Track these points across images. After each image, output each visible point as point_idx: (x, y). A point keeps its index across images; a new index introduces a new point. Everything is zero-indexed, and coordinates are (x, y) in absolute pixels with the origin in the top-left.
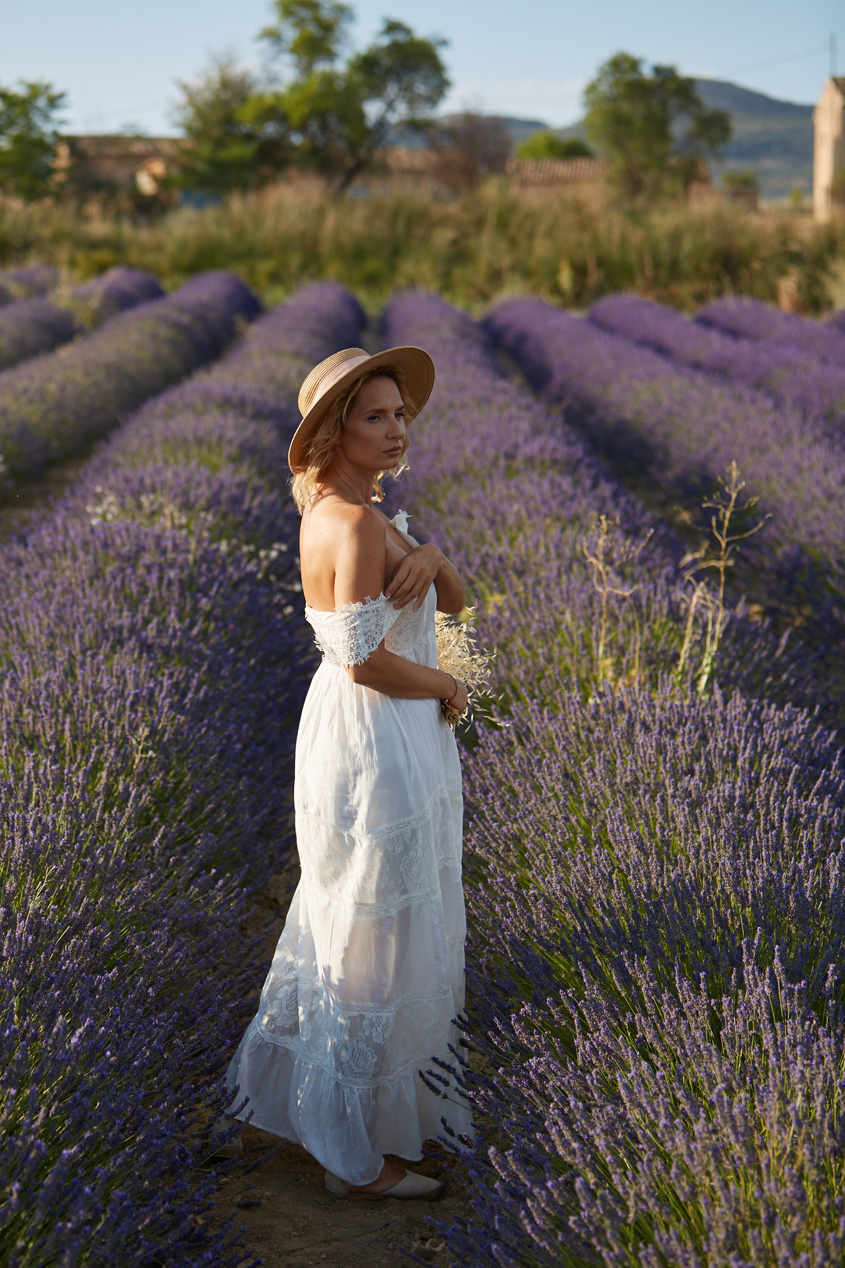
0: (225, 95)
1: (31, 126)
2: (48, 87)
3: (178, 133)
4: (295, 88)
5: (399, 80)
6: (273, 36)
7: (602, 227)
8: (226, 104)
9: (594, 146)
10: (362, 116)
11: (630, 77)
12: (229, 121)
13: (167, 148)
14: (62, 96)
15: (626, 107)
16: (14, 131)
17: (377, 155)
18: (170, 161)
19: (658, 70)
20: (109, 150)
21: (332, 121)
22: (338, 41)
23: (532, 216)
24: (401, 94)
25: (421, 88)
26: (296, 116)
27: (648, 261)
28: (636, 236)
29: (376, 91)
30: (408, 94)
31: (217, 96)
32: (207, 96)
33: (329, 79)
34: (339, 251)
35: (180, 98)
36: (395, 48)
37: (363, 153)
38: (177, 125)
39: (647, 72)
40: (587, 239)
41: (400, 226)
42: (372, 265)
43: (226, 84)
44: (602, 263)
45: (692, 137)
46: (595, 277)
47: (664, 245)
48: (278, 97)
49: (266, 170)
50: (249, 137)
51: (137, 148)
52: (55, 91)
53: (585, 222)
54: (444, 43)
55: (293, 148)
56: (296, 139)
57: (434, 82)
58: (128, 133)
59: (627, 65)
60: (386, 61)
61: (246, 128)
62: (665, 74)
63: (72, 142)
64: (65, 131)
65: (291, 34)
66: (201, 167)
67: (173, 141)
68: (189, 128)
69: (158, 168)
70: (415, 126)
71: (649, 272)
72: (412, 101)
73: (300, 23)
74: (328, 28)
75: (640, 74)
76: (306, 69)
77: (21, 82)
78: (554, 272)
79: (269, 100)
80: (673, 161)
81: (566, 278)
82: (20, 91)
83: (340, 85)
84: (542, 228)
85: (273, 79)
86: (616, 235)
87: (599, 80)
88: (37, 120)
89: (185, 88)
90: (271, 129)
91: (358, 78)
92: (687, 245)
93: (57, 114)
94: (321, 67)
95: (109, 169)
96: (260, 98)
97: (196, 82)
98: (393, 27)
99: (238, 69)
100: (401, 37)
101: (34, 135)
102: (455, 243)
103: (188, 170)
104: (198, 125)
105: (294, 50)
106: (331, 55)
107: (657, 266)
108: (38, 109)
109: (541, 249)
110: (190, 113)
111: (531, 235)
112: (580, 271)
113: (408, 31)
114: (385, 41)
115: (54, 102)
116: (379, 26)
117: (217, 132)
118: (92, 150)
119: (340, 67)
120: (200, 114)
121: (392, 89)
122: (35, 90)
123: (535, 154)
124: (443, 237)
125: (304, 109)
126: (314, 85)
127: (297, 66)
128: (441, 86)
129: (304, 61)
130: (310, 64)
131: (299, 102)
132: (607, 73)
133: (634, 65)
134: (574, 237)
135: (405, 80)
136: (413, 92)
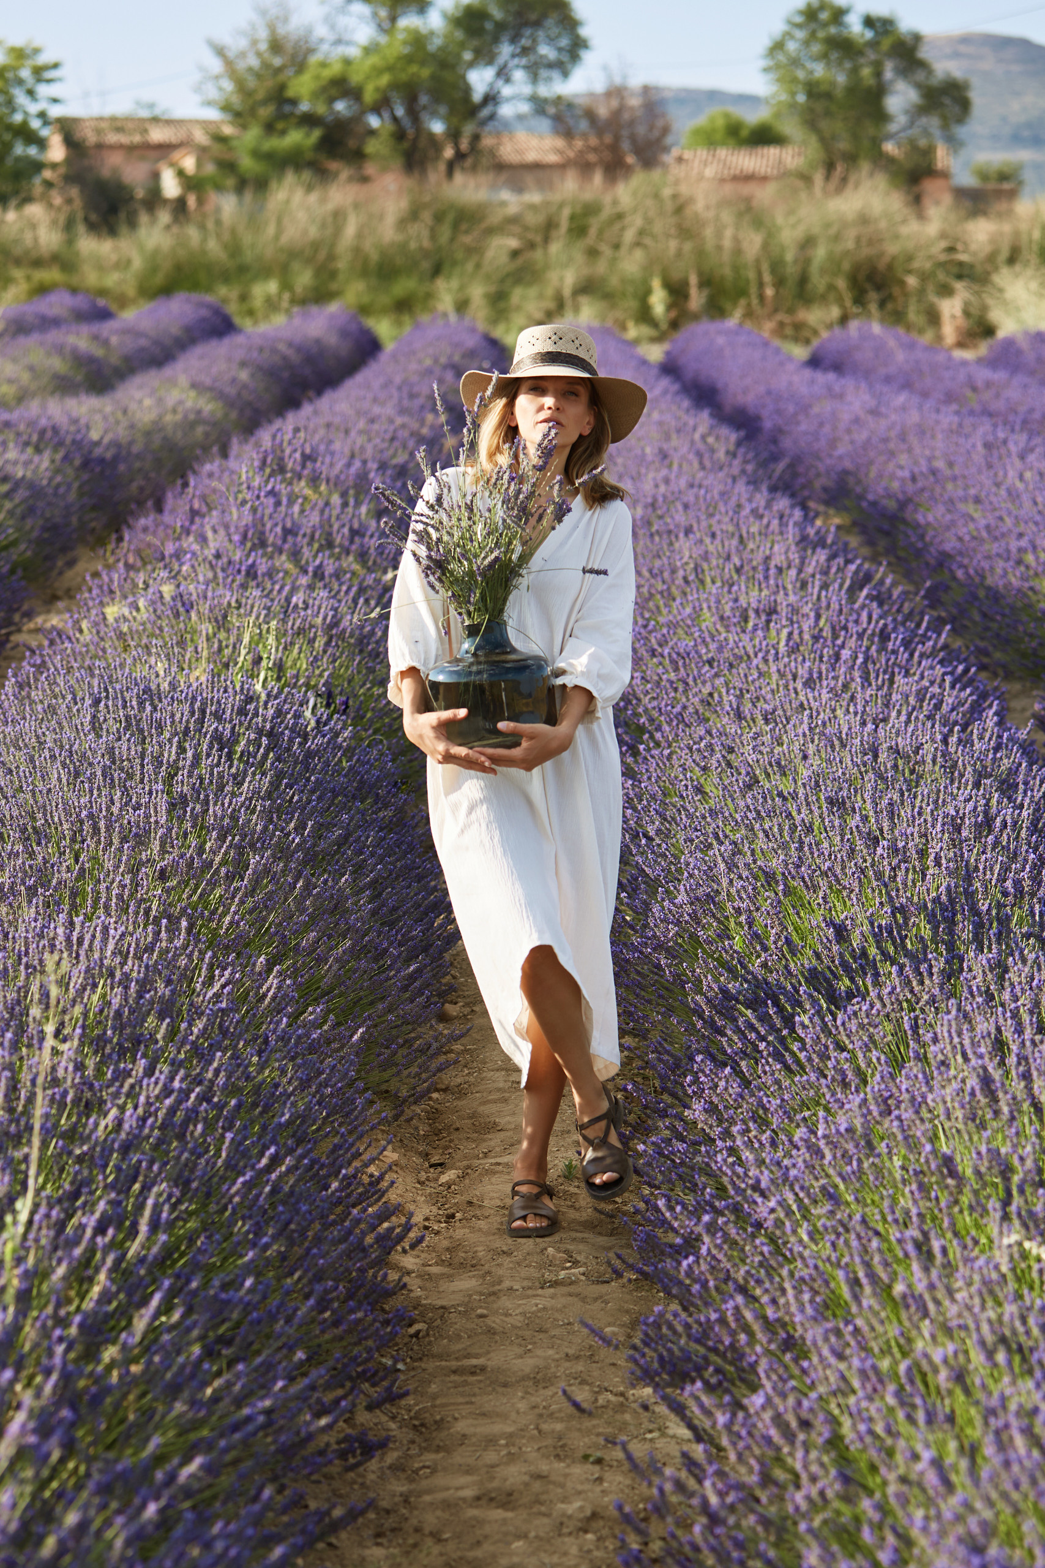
0: (275, 60)
2: (36, 52)
3: (209, 113)
4: (369, 50)
5: (516, 39)
7: (709, 232)
8: (276, 73)
9: (790, 127)
10: (467, 89)
11: (835, 32)
12: (281, 98)
13: (200, 137)
14: (54, 65)
15: (821, 72)
17: (487, 141)
18: (202, 152)
19: (869, 22)
20: (112, 138)
21: (425, 97)
23: (618, 216)
24: (519, 58)
25: (546, 51)
26: (372, 92)
27: (767, 276)
28: (753, 244)
29: (484, 56)
30: (530, 59)
31: (265, 62)
32: (252, 61)
33: (418, 40)
35: (213, 64)
38: (211, 102)
39: (855, 25)
40: (688, 246)
43: (277, 45)
44: (706, 280)
45: (915, 113)
46: (696, 300)
47: (790, 257)
48: (347, 62)
50: (309, 120)
51: (157, 135)
52: (43, 59)
53: (687, 226)
55: (370, 133)
56: (377, 122)
57: (566, 41)
58: (143, 113)
59: (826, 16)
60: (496, 14)
61: (303, 106)
62: (880, 27)
63: (68, 128)
67: (207, 126)
68: (226, 106)
69: (189, 163)
71: (769, 292)
72: (534, 68)
75: (846, 29)
76: (387, 25)
78: (644, 294)
79: (336, 69)
81: (658, 301)
83: (434, 45)
84: (630, 234)
85: (341, 40)
86: (727, 242)
87: (788, 35)
88: (21, 98)
89: (220, 51)
90: (341, 108)
91: (459, 35)
92: (821, 255)
93: (44, 90)
94: (409, 21)
96: (325, 65)
97: (236, 42)
99: (295, 25)
101: (16, 118)
103: (224, 165)
104: (238, 102)
106: (422, 5)
107: (780, 283)
108: (21, 82)
109: (631, 264)
110: (228, 86)
111: (615, 245)
112: (677, 292)
115: (42, 74)
117: (266, 110)
118: (91, 139)
119: (435, 21)
120: (242, 88)
121: (506, 50)
122: (17, 56)
123: (707, 140)
125: (382, 81)
126: (397, 46)
127: (376, 20)
128: (576, 47)
129: (383, 13)
130: (393, 19)
131: (378, 71)
132: (799, 26)
133: (838, 14)
134: (672, 246)
135: (525, 40)
136: (536, 56)
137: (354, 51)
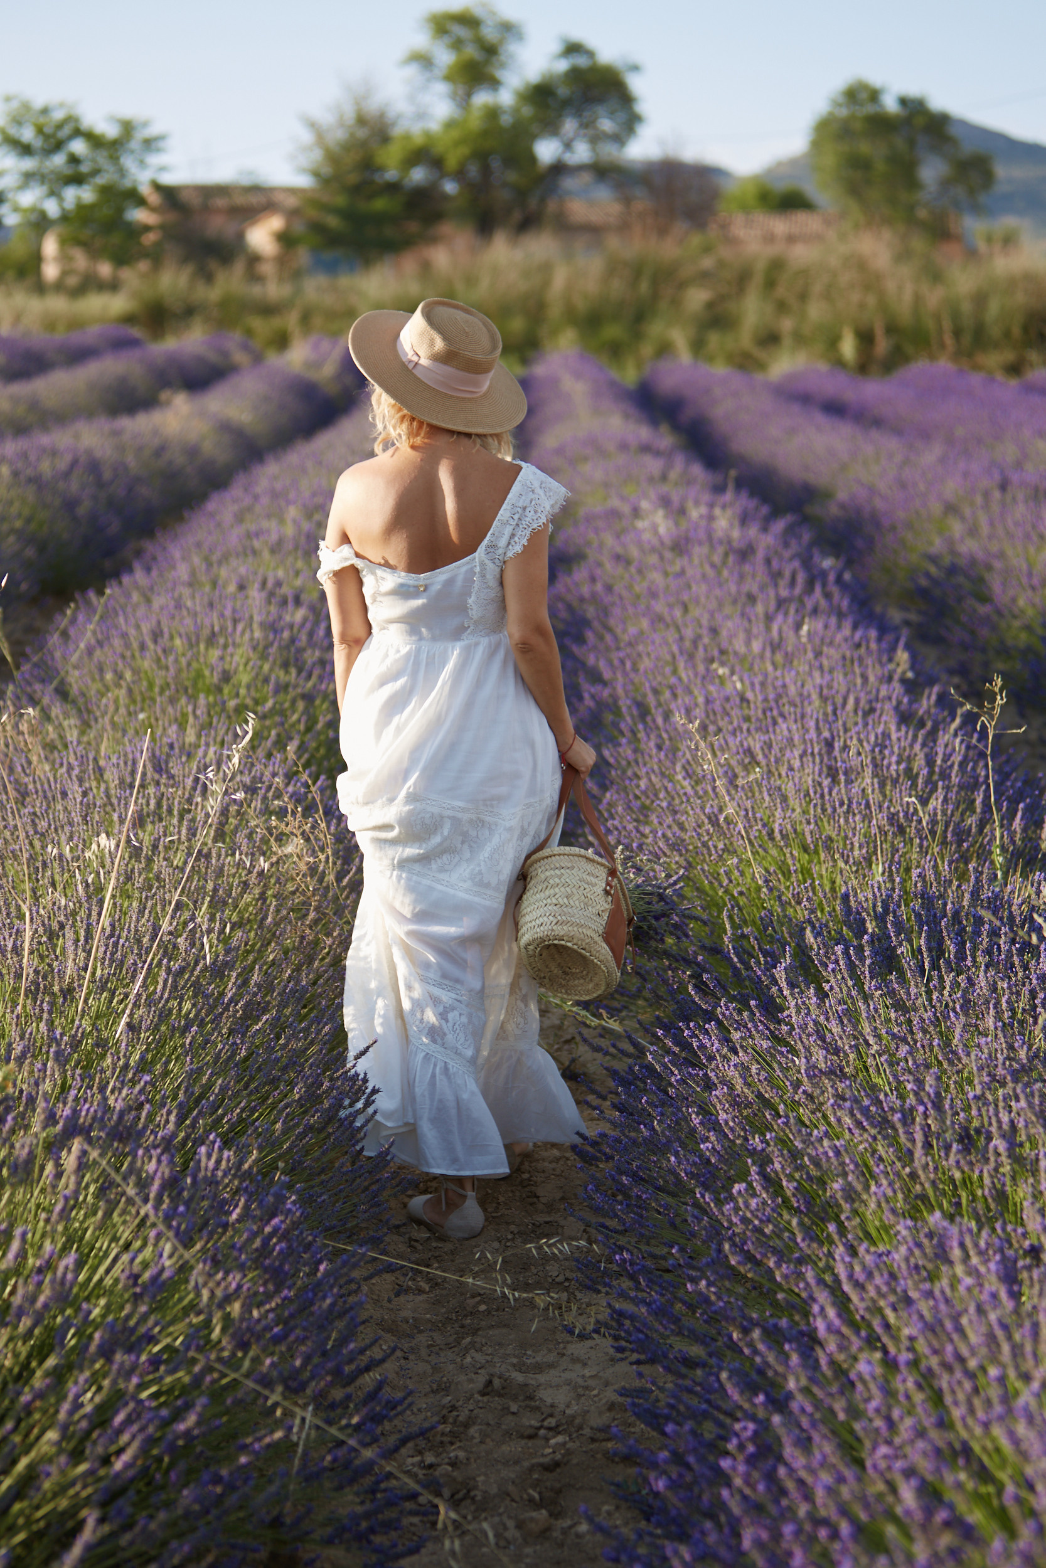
0: (362, 133)
1: (122, 172)
2: (145, 124)
3: (303, 181)
4: (450, 125)
5: (578, 114)
6: (423, 60)
7: (891, 286)
8: (363, 144)
9: (818, 196)
10: (532, 159)
11: (870, 109)
12: (368, 165)
13: (288, 200)
14: (161, 138)
15: (865, 148)
16: (100, 180)
17: (552, 206)
18: (292, 214)
19: (903, 101)
20: (217, 201)
21: (496, 164)
22: (503, 66)
23: (804, 273)
24: (583, 132)
25: (606, 124)
26: (452, 161)
27: (947, 325)
28: (934, 297)
29: (551, 127)
30: (591, 132)
31: (352, 135)
32: (340, 135)
33: (493, 113)
35: (306, 137)
36: (575, 75)
37: (533, 203)
38: (303, 171)
39: (890, 104)
40: (871, 300)
42: (613, 331)
43: (361, 120)
44: (892, 329)
45: (946, 184)
46: (882, 345)
47: (966, 307)
48: (427, 134)
49: (413, 227)
50: (393, 188)
51: (251, 199)
52: (153, 131)
53: (871, 281)
54: (635, 68)
55: (445, 197)
56: (450, 187)
57: (622, 116)
58: (246, 181)
59: (864, 96)
60: (563, 91)
61: (391, 175)
62: (914, 108)
63: (170, 195)
64: (168, 179)
65: (445, 58)
66: (333, 222)
67: (292, 191)
68: (316, 174)
69: (278, 222)
70: (603, 171)
71: (949, 340)
72: (595, 139)
73: (457, 45)
74: (491, 51)
75: (881, 106)
76: (464, 102)
77: (112, 119)
78: (833, 342)
79: (419, 140)
80: (922, 214)
81: (848, 348)
82: (110, 131)
83: (506, 120)
84: (817, 288)
85: (421, 116)
86: (908, 296)
88: (129, 164)
89: (313, 125)
90: (418, 175)
91: (527, 111)
92: (994, 308)
93: (154, 160)
94: (482, 98)
95: (217, 226)
96: (407, 137)
97: (326, 118)
98: (573, 49)
99: (373, 105)
100: (582, 61)
101: (127, 183)
102: (710, 305)
103: (318, 228)
104: (327, 170)
105: (448, 78)
106: (494, 83)
107: (957, 333)
108: (132, 152)
109: (816, 311)
110: (317, 155)
111: (803, 297)
112: (865, 338)
113: (590, 54)
114: (563, 66)
115: (150, 144)
116: (556, 47)
117: (353, 178)
118: (195, 201)
119: (506, 98)
120: (332, 157)
121: (569, 126)
122: (128, 128)
123: (745, 209)
125: (464, 150)
126: (475, 122)
127: (453, 96)
128: (631, 122)
129: (461, 91)
130: (469, 95)
131: (457, 143)
132: (840, 105)
133: (874, 95)
134: (855, 297)
135: (586, 114)
136: (596, 128)
137: (434, 126)
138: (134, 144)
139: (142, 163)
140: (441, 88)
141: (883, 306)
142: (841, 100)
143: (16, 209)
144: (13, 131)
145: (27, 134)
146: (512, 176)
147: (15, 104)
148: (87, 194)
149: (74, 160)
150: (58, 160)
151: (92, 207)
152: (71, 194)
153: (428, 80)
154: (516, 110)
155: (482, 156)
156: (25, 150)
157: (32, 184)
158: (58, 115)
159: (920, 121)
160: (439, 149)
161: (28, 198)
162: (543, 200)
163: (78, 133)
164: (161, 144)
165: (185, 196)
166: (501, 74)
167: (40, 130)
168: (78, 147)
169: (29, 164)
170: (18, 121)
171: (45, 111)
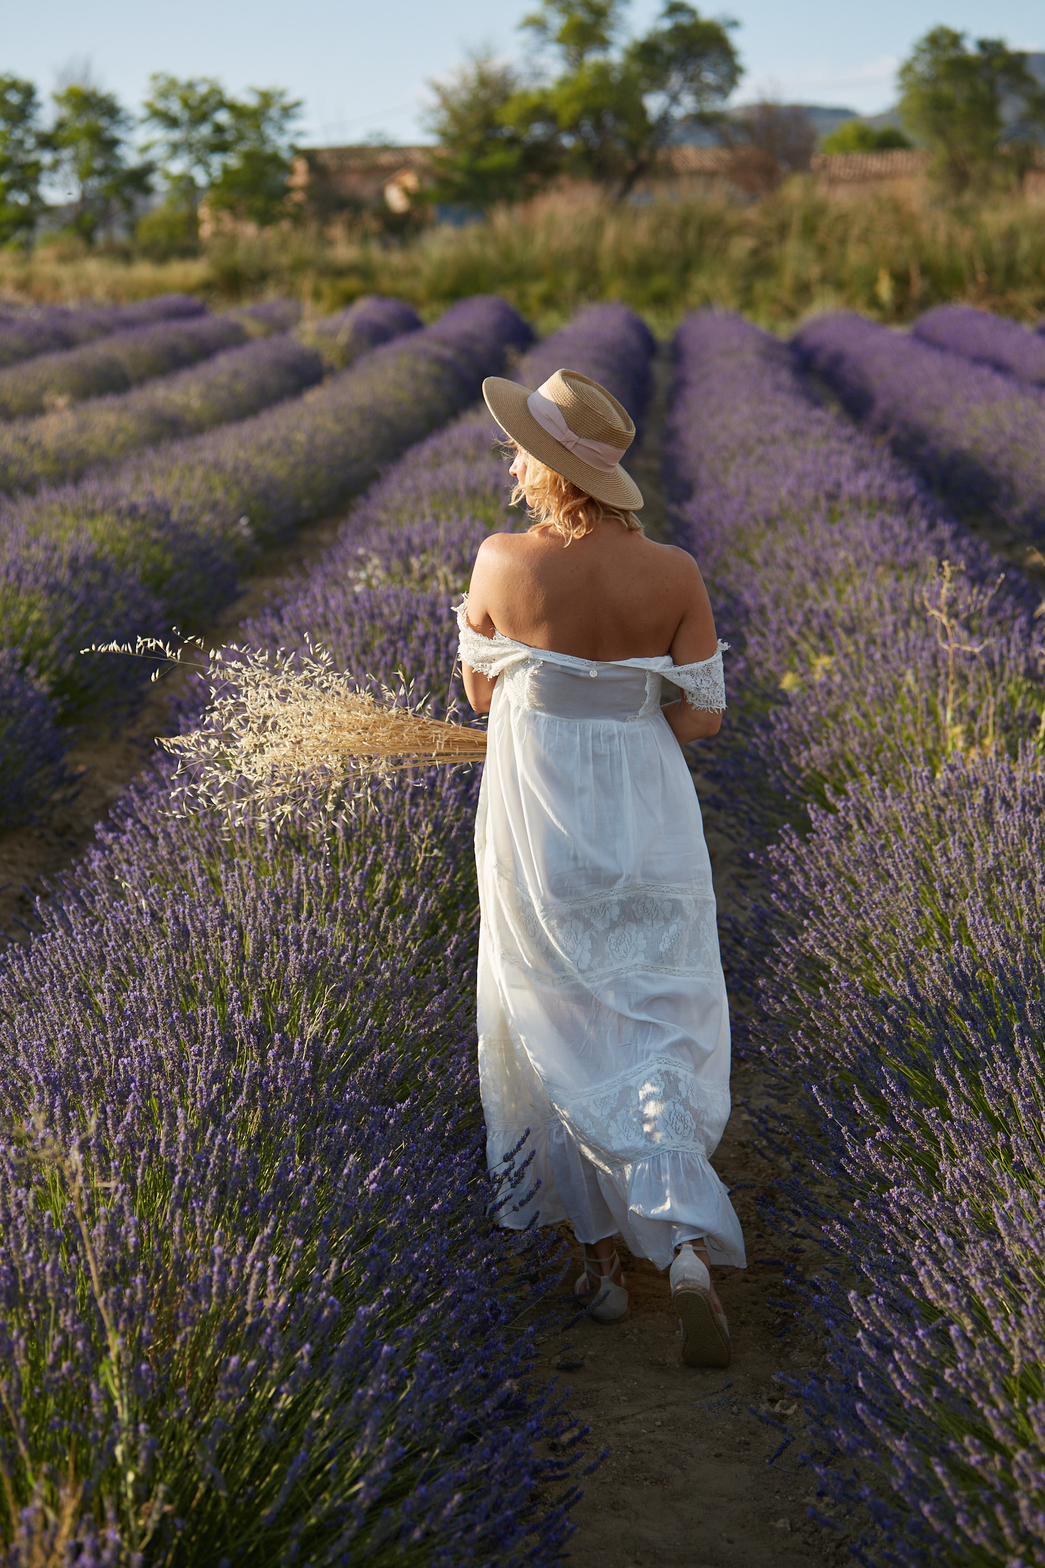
0: (484, 94)
1: (263, 139)
2: (282, 94)
3: (431, 140)
4: (564, 82)
5: (683, 67)
6: (536, 24)
7: (925, 227)
8: (485, 104)
9: (910, 135)
10: (642, 112)
11: (952, 53)
12: (489, 124)
13: (419, 158)
14: (297, 104)
15: (948, 90)
16: (244, 147)
17: (661, 155)
18: (423, 172)
19: (983, 45)
20: (354, 163)
21: (608, 120)
22: (611, 27)
23: (843, 218)
24: (687, 85)
25: (709, 77)
26: (566, 116)
27: (979, 265)
28: (965, 239)
29: (658, 82)
30: (695, 85)
31: (475, 96)
32: (464, 96)
33: (603, 71)
34: (622, 268)
35: (433, 100)
36: (678, 32)
37: (644, 154)
38: (430, 131)
39: (970, 47)
40: (907, 242)
41: (691, 235)
42: (660, 282)
43: (484, 81)
44: (926, 270)
45: (1025, 121)
46: (919, 285)
47: (997, 247)
48: (544, 93)
49: (534, 178)
50: (513, 141)
51: (386, 159)
52: (289, 99)
53: (905, 222)
54: (735, 24)
55: (562, 151)
56: (567, 141)
57: (724, 69)
58: (375, 142)
59: (946, 41)
60: (669, 48)
61: (507, 131)
62: (992, 49)
63: (310, 156)
64: (304, 143)
65: (557, 21)
66: (458, 177)
67: (426, 150)
68: (443, 134)
69: (410, 180)
70: (703, 121)
71: (981, 278)
72: (699, 92)
73: (567, 9)
74: (600, 14)
75: (963, 50)
76: (577, 61)
77: (253, 90)
78: (872, 282)
79: (535, 99)
80: (1005, 149)
81: (885, 289)
82: (250, 101)
83: (616, 76)
84: (855, 231)
85: (538, 74)
86: (942, 236)
87: (915, 59)
88: (270, 131)
89: (438, 89)
90: (538, 130)
91: (636, 68)
92: (1025, 245)
93: (292, 126)
94: (594, 58)
95: (355, 185)
96: (525, 95)
97: (451, 81)
98: (676, 9)
99: (497, 64)
100: (684, 20)
101: (268, 149)
102: (755, 252)
103: (444, 182)
104: (453, 130)
105: (561, 40)
106: (604, 44)
107: (990, 270)
108: (271, 119)
109: (856, 256)
110: (444, 116)
111: (843, 241)
112: (901, 280)
113: (693, 12)
114: (666, 25)
115: (287, 112)
116: (660, 8)
117: (475, 137)
118: (332, 163)
119: (615, 56)
120: (456, 117)
121: (675, 80)
122: (267, 98)
123: (843, 147)
124: (741, 247)
125: (575, 107)
126: (586, 79)
127: (566, 57)
128: (732, 73)
129: (573, 52)
130: (580, 55)
131: (570, 100)
132: (924, 51)
133: (955, 40)
134: (892, 240)
135: (691, 68)
136: (701, 82)
137: (549, 84)
138: (274, 112)
139: (281, 130)
140: (554, 49)
141: (918, 247)
142: (924, 46)
143: (167, 176)
144: (161, 105)
145: (175, 107)
146: (623, 128)
147: (162, 83)
148: (233, 161)
149: (219, 129)
150: (205, 130)
151: (237, 172)
152: (217, 161)
153: (543, 43)
154: (626, 68)
155: (595, 113)
156: (172, 122)
157: (180, 153)
158: (203, 90)
159: (998, 63)
160: (553, 105)
161: (178, 166)
162: (653, 151)
163: (222, 104)
164: (296, 110)
165: (323, 159)
166: (610, 35)
167: (186, 104)
168: (223, 117)
169: (176, 135)
170: (164, 94)
171: (191, 86)
